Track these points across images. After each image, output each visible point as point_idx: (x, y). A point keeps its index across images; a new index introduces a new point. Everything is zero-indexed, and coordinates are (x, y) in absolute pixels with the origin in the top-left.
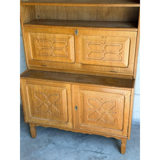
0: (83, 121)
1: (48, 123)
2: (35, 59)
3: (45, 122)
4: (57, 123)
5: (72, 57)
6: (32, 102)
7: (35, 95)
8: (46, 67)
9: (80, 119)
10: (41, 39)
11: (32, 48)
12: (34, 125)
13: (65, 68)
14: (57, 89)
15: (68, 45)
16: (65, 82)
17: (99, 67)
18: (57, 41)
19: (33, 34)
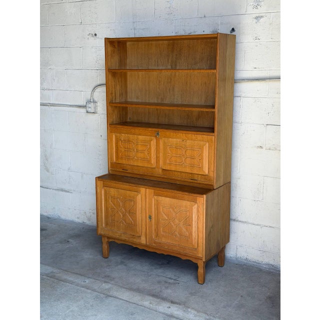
0: (157, 235)
1: (121, 236)
2: (117, 162)
3: (117, 235)
4: (130, 236)
5: (153, 161)
6: (107, 209)
7: (110, 200)
8: (127, 171)
9: (153, 232)
10: (125, 140)
11: (116, 150)
12: (106, 240)
13: (146, 174)
14: (133, 193)
15: (150, 148)
16: (140, 186)
17: (179, 173)
18: (139, 143)
19: (118, 135)
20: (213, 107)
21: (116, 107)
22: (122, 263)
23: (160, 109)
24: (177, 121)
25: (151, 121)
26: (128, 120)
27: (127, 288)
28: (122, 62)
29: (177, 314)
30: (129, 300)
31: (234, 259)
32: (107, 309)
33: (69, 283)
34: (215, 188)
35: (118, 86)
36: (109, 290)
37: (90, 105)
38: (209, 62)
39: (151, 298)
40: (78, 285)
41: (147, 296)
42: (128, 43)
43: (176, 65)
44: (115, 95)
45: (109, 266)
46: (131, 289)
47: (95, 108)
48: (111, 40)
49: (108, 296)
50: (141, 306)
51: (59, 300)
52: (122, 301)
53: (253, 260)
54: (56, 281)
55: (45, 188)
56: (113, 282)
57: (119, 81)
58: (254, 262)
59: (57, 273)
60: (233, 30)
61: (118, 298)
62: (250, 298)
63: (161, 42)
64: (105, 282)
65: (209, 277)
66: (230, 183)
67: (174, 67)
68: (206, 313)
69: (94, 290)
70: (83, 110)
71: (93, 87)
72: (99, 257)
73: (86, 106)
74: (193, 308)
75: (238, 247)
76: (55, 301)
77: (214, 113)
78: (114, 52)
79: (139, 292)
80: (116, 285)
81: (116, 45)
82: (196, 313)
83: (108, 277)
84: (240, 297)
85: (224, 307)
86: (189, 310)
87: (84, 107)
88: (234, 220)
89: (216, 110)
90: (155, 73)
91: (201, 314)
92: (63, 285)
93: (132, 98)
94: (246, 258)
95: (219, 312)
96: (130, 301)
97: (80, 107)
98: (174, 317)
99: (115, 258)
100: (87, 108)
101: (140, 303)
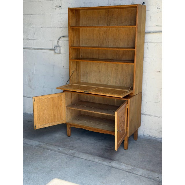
12: (69, 126)
20: (134, 48)
21: (74, 49)
22: (79, 139)
23: (100, 50)
24: (110, 57)
25: (95, 57)
26: (81, 57)
27: (84, 153)
28: (77, 22)
29: (115, 166)
30: (86, 159)
31: (142, 136)
32: (75, 164)
33: (50, 150)
34: (134, 95)
35: (75, 36)
36: (74, 153)
37: (57, 49)
38: (130, 22)
39: (99, 158)
40: (56, 151)
41: (96, 157)
42: (81, 11)
43: (110, 24)
44: (74, 42)
45: (72, 141)
46: (86, 153)
47: (60, 50)
48: (72, 9)
49: (74, 157)
50: (94, 162)
51: (46, 159)
52: (82, 159)
53: (154, 137)
54: (42, 149)
55: (29, 98)
56: (75, 149)
57: (75, 34)
58: (154, 138)
59: (42, 145)
60: (144, 3)
61: (80, 158)
62: (154, 157)
63: (101, 10)
64: (71, 149)
65: (130, 146)
66: (141, 92)
67: (108, 25)
68: (131, 165)
69: (66, 154)
70: (53, 52)
71: (59, 38)
72: (65, 136)
73: (54, 49)
74: (124, 163)
75: (145, 129)
76: (44, 160)
77: (134, 51)
78: (73, 17)
79: (92, 155)
80: (77, 151)
81: (74, 12)
82: (125, 165)
83: (72, 146)
84: (149, 156)
85: (141, 162)
86: (122, 163)
87: (54, 50)
88: (143, 114)
89: (136, 50)
90: (97, 29)
91: (128, 166)
92: (47, 151)
93: (83, 44)
94: (150, 136)
95: (138, 164)
96: (88, 159)
97: (51, 50)
98: (114, 167)
99: (74, 137)
100: (55, 50)
101: (93, 160)
